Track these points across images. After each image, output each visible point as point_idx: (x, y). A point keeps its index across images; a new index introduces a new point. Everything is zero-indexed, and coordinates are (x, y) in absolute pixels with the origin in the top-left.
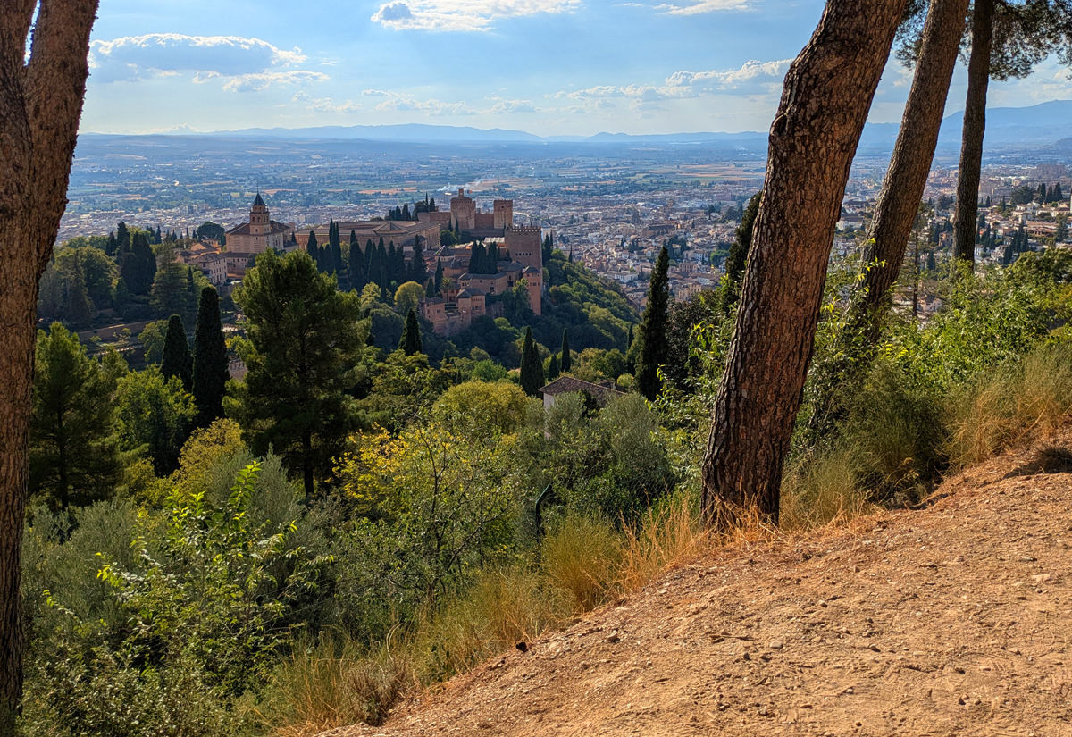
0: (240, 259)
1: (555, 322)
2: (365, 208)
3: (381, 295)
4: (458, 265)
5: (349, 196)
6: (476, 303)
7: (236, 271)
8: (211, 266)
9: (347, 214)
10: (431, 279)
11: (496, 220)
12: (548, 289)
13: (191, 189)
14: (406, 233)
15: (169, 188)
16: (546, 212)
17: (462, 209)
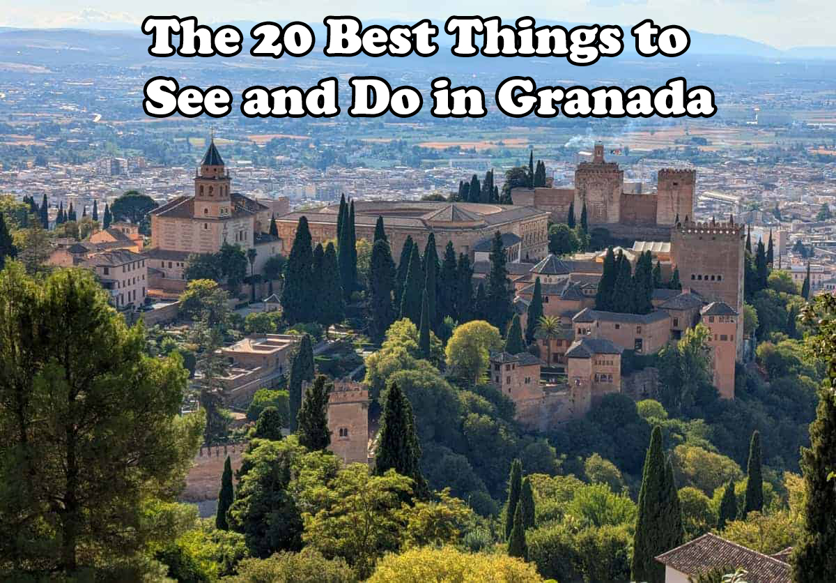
0: (174, 263)
1: (760, 414)
2: (426, 176)
3: (420, 344)
4: (574, 293)
5: (401, 151)
6: (602, 369)
7: (165, 285)
8: (118, 274)
9: (394, 186)
10: (518, 319)
11: (661, 208)
12: (752, 347)
13: (120, 129)
14: (482, 227)
15: (84, 126)
16: (774, 194)
17: (596, 184)
